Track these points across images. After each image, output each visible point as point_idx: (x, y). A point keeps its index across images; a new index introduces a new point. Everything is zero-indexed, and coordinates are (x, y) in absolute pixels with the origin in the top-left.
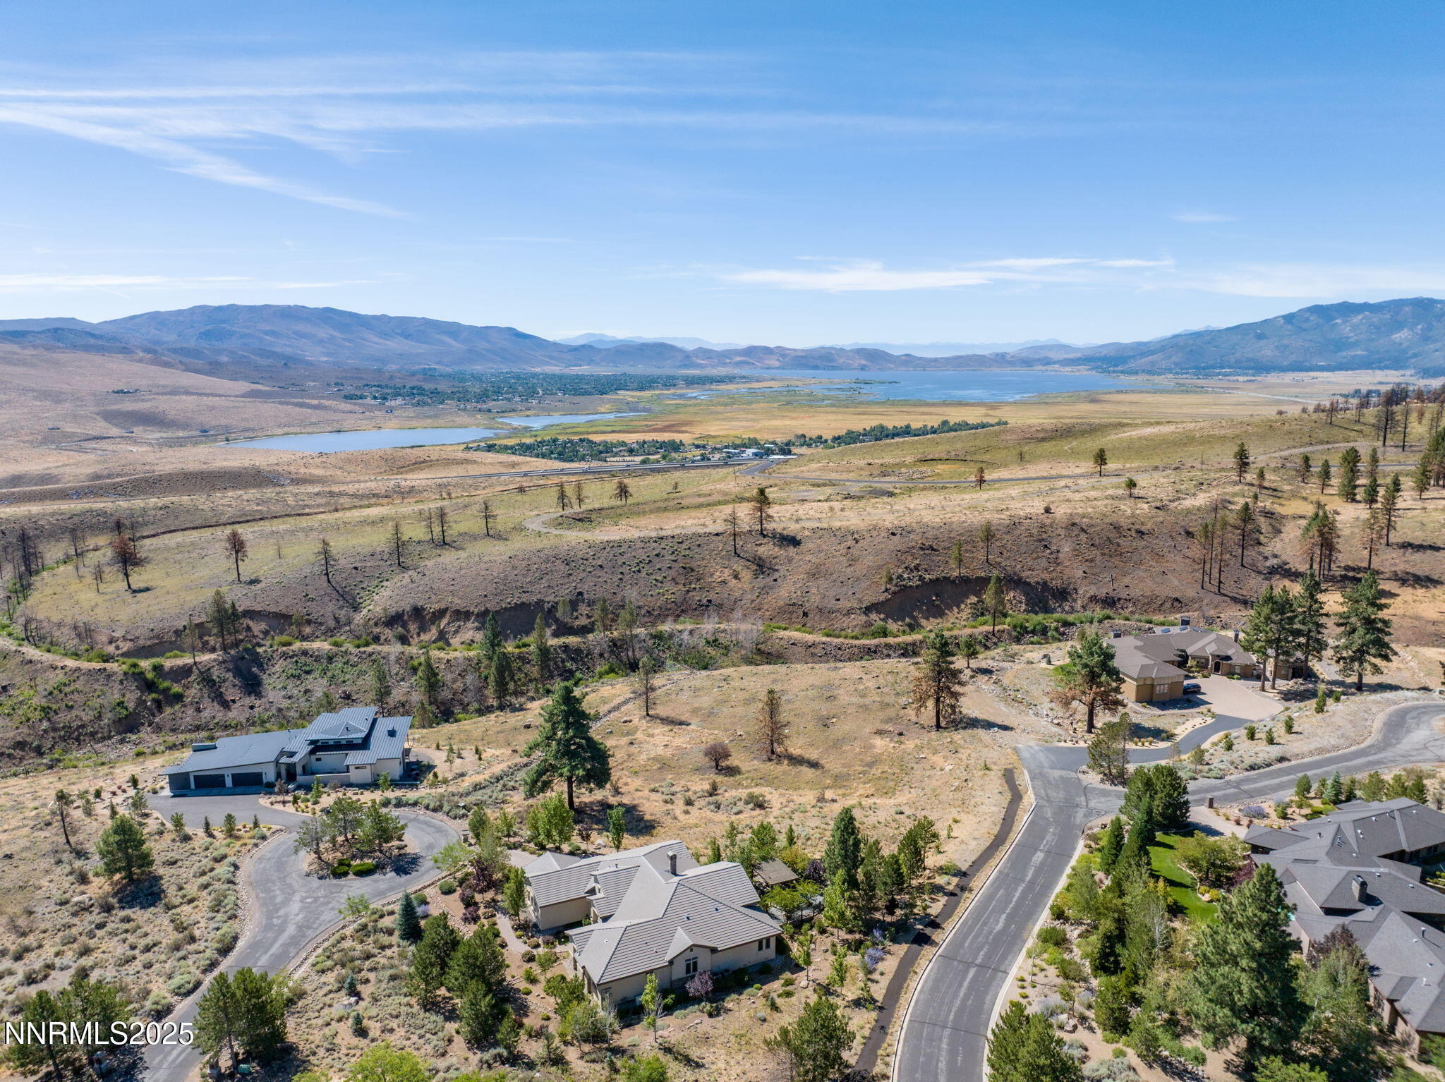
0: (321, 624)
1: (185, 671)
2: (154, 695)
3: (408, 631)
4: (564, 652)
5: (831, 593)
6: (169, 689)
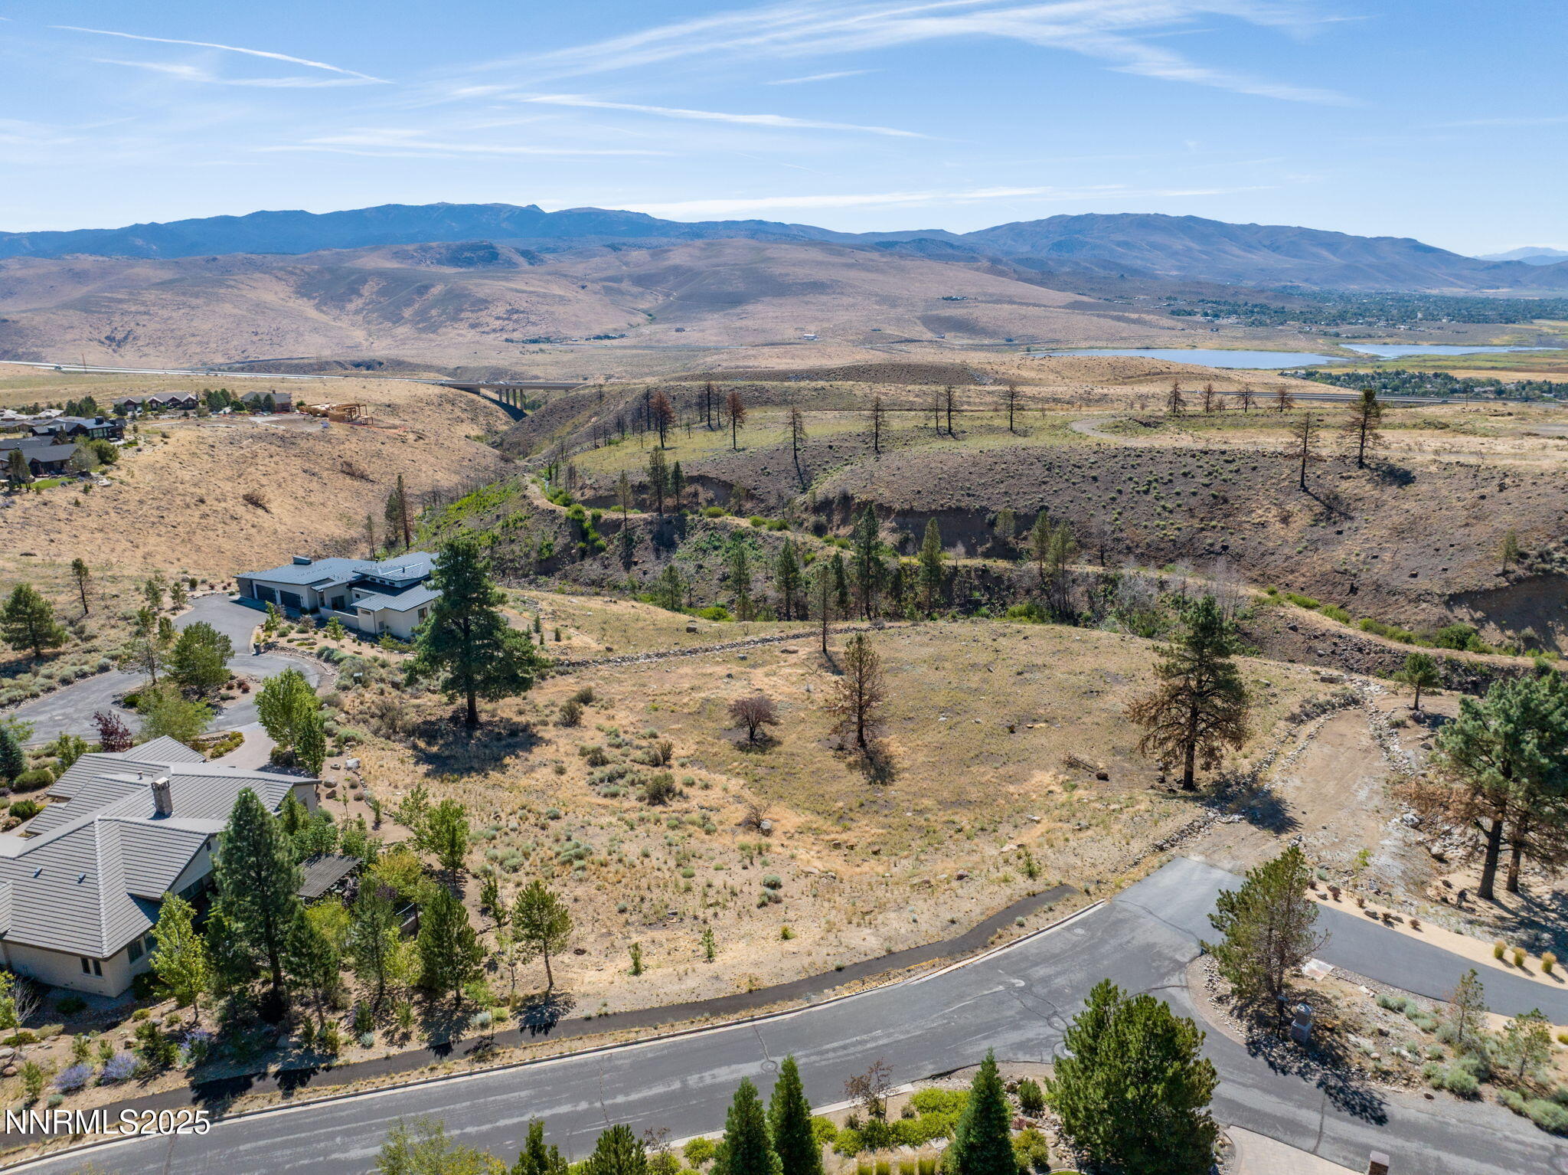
1: (615, 525)
2: (582, 544)
3: (830, 521)
4: (979, 577)
5: (1412, 564)
6: (595, 540)
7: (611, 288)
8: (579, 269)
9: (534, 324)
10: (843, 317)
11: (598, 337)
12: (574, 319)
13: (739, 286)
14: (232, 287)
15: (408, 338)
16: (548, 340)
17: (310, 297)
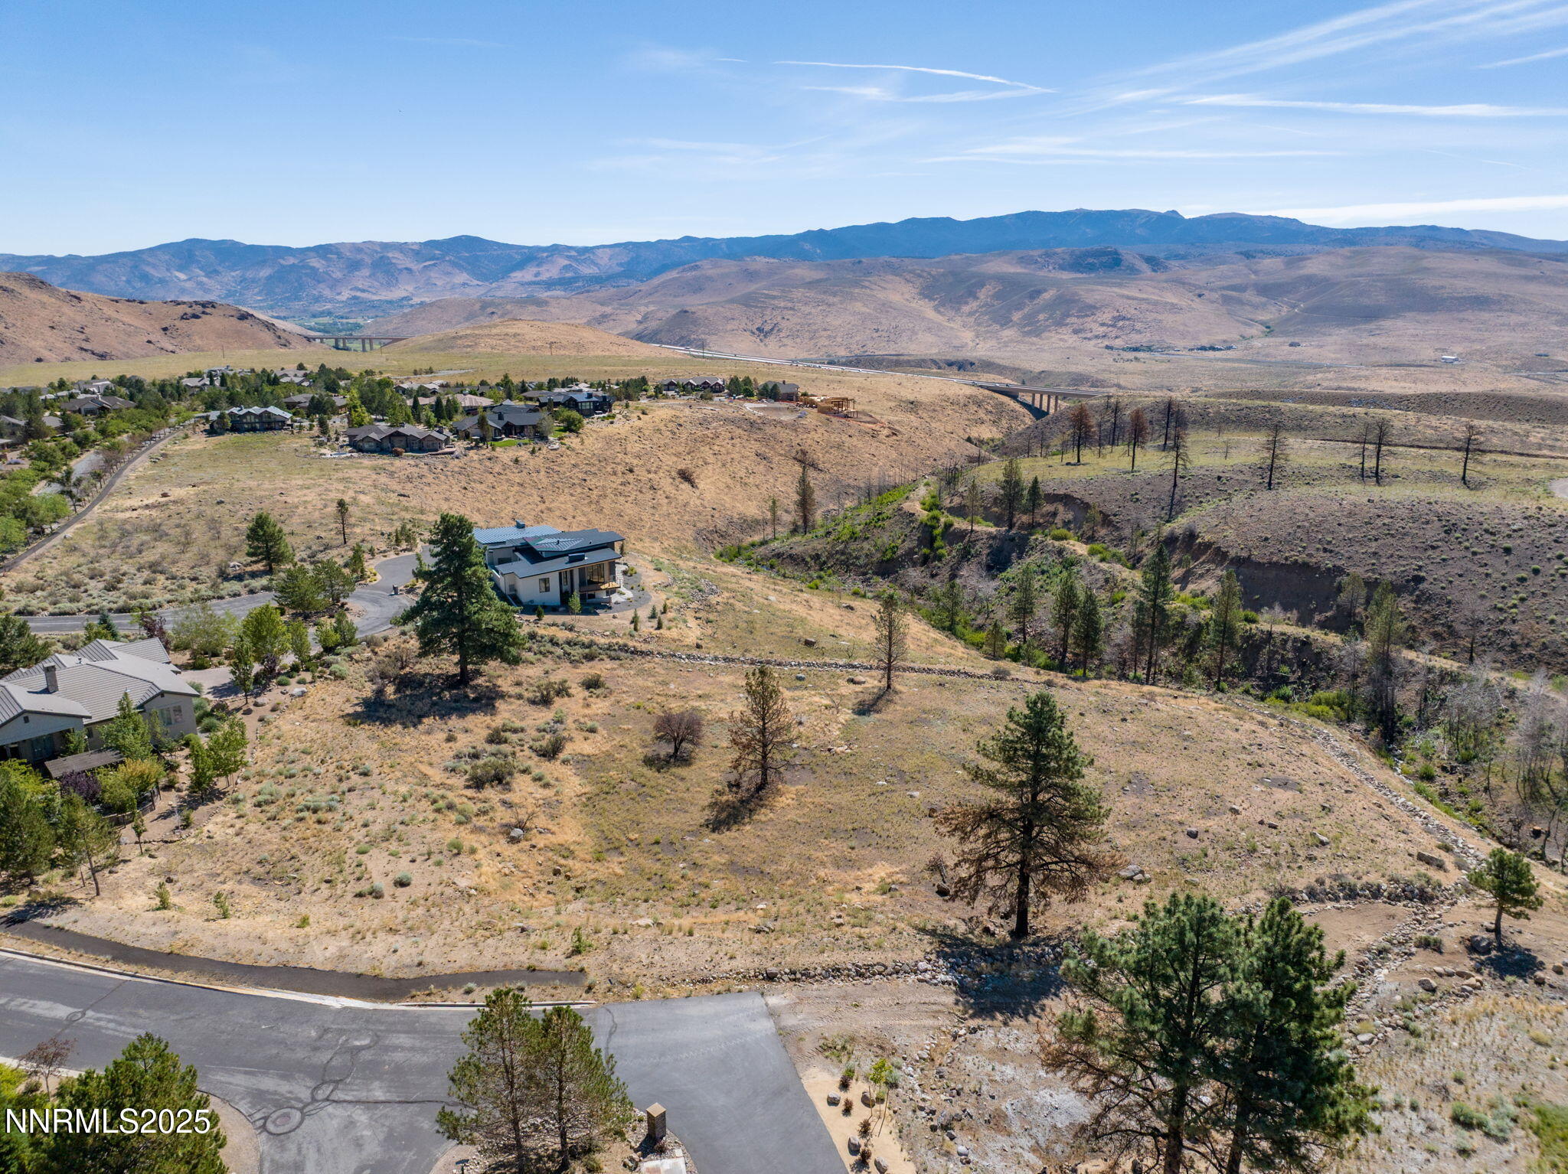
0: (1118, 529)
2: (925, 551)
6: (938, 548)
7: (1231, 298)
8: (1201, 275)
9: (1139, 332)
10: (1504, 337)
11: (1203, 348)
12: (1181, 328)
13: (1382, 299)
14: (864, 287)
15: (1012, 341)
16: (1149, 349)
17: (931, 299)
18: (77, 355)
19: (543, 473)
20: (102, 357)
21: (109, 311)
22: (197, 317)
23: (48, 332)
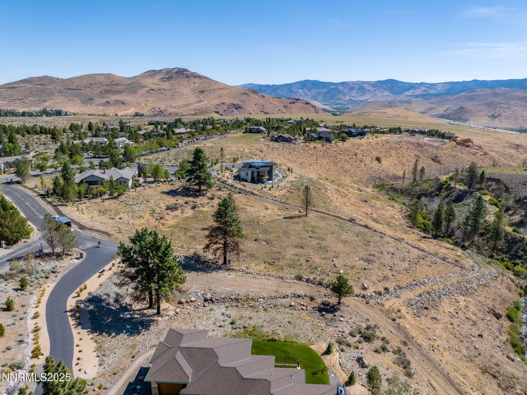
0: (510, 194)
1: (451, 189)
2: (437, 193)
18: (260, 113)
19: (322, 152)
20: (266, 113)
21: (271, 100)
22: (294, 103)
23: (254, 106)
